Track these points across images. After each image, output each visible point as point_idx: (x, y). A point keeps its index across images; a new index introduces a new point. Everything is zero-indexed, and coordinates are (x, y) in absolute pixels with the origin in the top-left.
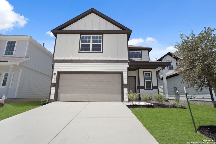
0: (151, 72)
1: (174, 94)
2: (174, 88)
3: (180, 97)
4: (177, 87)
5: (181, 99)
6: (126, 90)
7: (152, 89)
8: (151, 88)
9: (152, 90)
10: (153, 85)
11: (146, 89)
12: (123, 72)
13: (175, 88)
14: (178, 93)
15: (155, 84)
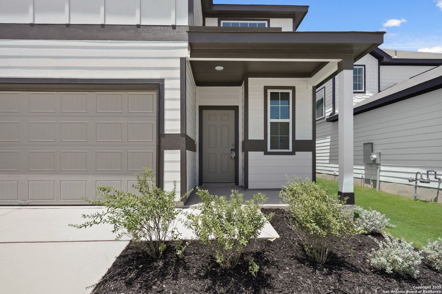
0: (293, 88)
1: (362, 162)
2: (364, 144)
3: (382, 173)
4: (375, 142)
5: (382, 179)
6: (172, 158)
7: (291, 150)
8: (288, 149)
9: (293, 153)
10: (297, 138)
11: (269, 150)
12: (163, 80)
13: (369, 147)
14: (375, 160)
15: (303, 132)
